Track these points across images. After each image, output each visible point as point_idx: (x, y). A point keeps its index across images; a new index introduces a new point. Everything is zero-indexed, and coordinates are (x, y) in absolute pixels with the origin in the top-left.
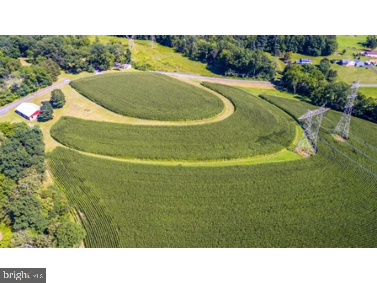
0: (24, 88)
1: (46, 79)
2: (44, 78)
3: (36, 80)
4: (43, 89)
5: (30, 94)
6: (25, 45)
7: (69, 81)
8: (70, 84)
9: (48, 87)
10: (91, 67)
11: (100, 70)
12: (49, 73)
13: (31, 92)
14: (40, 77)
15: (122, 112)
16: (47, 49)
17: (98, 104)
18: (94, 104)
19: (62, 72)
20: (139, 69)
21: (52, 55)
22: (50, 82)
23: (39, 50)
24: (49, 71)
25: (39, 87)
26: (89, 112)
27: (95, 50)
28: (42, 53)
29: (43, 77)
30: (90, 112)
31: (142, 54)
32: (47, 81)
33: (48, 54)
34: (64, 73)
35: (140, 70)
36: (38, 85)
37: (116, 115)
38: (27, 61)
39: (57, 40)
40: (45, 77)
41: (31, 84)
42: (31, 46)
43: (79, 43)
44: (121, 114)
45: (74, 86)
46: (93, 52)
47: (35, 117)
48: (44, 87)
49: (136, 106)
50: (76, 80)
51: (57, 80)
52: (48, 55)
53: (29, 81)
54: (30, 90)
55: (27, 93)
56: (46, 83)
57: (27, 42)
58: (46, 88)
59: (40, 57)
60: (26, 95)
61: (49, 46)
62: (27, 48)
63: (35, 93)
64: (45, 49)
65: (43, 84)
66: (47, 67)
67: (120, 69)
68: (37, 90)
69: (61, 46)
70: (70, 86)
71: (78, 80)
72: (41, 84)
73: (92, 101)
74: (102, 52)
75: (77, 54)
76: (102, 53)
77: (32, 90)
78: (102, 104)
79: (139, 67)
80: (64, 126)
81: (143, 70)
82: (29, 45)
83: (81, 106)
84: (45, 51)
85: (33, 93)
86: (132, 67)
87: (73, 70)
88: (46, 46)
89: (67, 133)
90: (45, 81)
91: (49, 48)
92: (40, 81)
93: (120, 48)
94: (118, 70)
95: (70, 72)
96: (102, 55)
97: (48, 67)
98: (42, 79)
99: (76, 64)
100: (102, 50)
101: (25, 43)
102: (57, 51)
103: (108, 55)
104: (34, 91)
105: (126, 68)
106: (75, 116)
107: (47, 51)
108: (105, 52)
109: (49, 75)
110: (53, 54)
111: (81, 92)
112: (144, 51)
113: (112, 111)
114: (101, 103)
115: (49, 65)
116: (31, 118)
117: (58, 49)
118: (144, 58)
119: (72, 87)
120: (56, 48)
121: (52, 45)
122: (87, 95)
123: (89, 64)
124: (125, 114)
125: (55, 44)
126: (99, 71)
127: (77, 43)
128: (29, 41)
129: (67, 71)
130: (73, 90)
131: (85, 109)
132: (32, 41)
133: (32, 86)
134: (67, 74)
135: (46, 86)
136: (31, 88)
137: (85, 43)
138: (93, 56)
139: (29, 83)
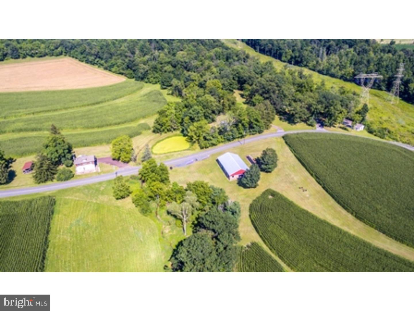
0: (232, 133)
1: (259, 126)
2: (256, 125)
3: (247, 126)
4: (252, 136)
5: (237, 140)
6: (245, 78)
7: (283, 133)
8: (283, 137)
9: (258, 135)
10: (312, 120)
11: (322, 125)
12: (263, 118)
13: (239, 137)
14: (252, 123)
15: (356, 213)
16: (267, 89)
17: (319, 183)
18: (313, 180)
19: (277, 117)
20: (375, 133)
21: (271, 96)
22: (262, 129)
23: (258, 88)
24: (264, 116)
25: (249, 134)
26: (305, 192)
27: (324, 100)
28: (260, 92)
29: (256, 123)
30: (307, 194)
31: (376, 110)
32: (258, 127)
33: (266, 94)
34: (278, 119)
35: (375, 135)
36: (248, 131)
37: (344, 212)
38: (242, 96)
39: (280, 79)
40: (258, 124)
41: (241, 129)
42: (250, 80)
43: (302, 84)
44: (352, 214)
45: (288, 143)
46: (320, 102)
47: (237, 176)
48: (253, 134)
49: (379, 207)
50: (292, 134)
51: (270, 128)
52: (266, 96)
53: (240, 125)
54: (238, 135)
55: (234, 138)
56: (257, 130)
57: (247, 75)
58: (256, 135)
59: (257, 97)
60: (233, 140)
61: (270, 85)
62: (245, 82)
63: (243, 139)
64: (264, 88)
65: (254, 131)
66: (263, 112)
67: (348, 128)
68: (246, 135)
69: (283, 87)
70: (283, 141)
71: (295, 134)
72: (251, 130)
73: (312, 175)
74: (332, 103)
75: (300, 101)
76: (331, 105)
77: (240, 135)
78: (325, 186)
79: (375, 131)
80: (270, 207)
81: (380, 137)
82: (248, 79)
83: (296, 179)
84: (264, 90)
85: (240, 139)
86: (364, 128)
87: (290, 118)
88: (266, 84)
89: (271, 221)
90: (257, 128)
91: (270, 87)
92: (251, 127)
93: (354, 101)
94: (345, 129)
95: (286, 120)
96: (332, 108)
97: (265, 111)
98: (255, 126)
99: (296, 113)
100: (333, 102)
101: (245, 76)
102: (277, 92)
103: (339, 109)
104: (242, 137)
105: (357, 129)
106: (285, 194)
107: (266, 90)
108: (336, 105)
109: (262, 121)
110: (272, 94)
111: (298, 156)
112: (380, 107)
113: (338, 202)
114: (324, 184)
115: (265, 109)
116: (231, 177)
117: (279, 90)
118: (381, 118)
119: (286, 143)
120: (276, 88)
121: (273, 84)
122: (306, 164)
123: (311, 116)
124: (359, 217)
125: (277, 83)
126: (320, 126)
127: (298, 84)
128: (249, 74)
129: (282, 117)
130: (287, 148)
131: (301, 186)
132: (252, 75)
133: (242, 131)
134: (281, 122)
135: (255, 134)
136: (240, 133)
137: (308, 85)
138: (319, 107)
139: (239, 128)
